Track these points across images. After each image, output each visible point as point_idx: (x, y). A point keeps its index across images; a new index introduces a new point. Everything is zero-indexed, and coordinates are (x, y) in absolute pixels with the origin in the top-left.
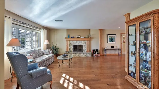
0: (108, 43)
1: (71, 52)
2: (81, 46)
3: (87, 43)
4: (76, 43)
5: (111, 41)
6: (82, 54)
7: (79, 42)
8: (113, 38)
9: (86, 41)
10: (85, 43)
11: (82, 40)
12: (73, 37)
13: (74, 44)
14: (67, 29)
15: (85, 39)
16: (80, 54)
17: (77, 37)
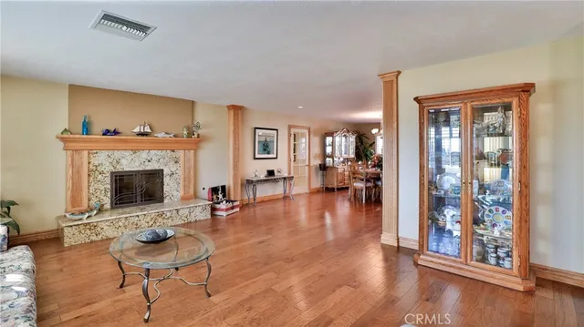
0: (255, 159)
1: (100, 210)
2: (156, 176)
3: (181, 162)
4: (132, 162)
5: (265, 150)
6: (169, 214)
7: (144, 155)
8: (268, 139)
9: (180, 154)
10: (176, 162)
11: (161, 145)
12: (116, 133)
13: (119, 168)
14: (70, 85)
15: (177, 142)
16: (161, 215)
17: (137, 130)
